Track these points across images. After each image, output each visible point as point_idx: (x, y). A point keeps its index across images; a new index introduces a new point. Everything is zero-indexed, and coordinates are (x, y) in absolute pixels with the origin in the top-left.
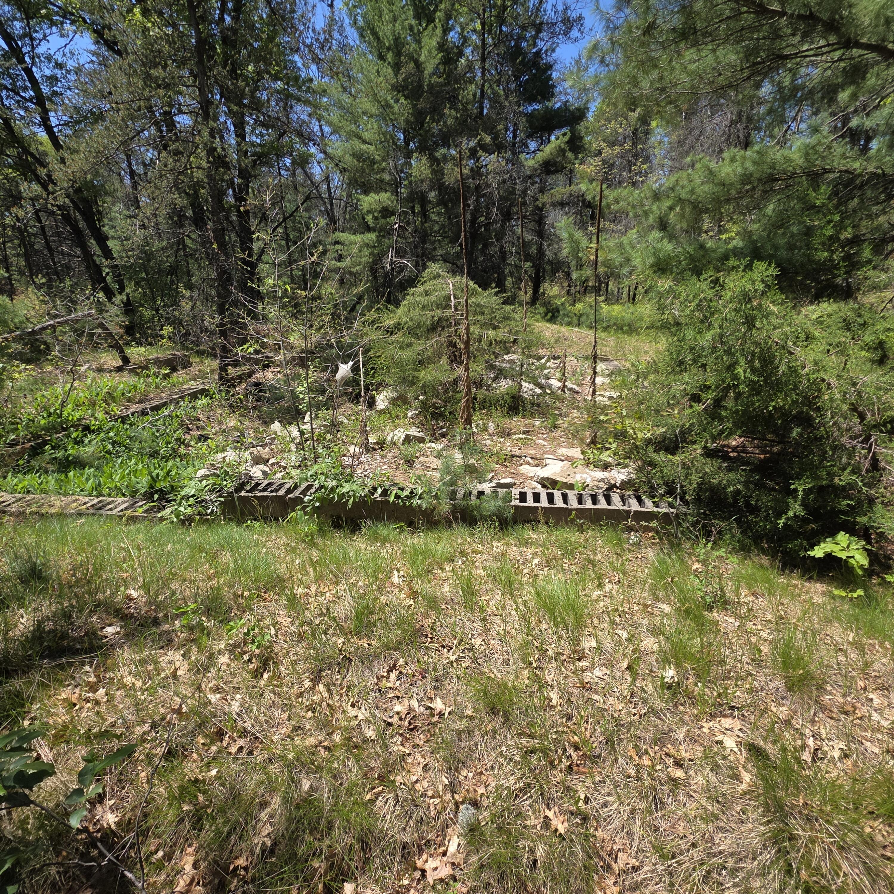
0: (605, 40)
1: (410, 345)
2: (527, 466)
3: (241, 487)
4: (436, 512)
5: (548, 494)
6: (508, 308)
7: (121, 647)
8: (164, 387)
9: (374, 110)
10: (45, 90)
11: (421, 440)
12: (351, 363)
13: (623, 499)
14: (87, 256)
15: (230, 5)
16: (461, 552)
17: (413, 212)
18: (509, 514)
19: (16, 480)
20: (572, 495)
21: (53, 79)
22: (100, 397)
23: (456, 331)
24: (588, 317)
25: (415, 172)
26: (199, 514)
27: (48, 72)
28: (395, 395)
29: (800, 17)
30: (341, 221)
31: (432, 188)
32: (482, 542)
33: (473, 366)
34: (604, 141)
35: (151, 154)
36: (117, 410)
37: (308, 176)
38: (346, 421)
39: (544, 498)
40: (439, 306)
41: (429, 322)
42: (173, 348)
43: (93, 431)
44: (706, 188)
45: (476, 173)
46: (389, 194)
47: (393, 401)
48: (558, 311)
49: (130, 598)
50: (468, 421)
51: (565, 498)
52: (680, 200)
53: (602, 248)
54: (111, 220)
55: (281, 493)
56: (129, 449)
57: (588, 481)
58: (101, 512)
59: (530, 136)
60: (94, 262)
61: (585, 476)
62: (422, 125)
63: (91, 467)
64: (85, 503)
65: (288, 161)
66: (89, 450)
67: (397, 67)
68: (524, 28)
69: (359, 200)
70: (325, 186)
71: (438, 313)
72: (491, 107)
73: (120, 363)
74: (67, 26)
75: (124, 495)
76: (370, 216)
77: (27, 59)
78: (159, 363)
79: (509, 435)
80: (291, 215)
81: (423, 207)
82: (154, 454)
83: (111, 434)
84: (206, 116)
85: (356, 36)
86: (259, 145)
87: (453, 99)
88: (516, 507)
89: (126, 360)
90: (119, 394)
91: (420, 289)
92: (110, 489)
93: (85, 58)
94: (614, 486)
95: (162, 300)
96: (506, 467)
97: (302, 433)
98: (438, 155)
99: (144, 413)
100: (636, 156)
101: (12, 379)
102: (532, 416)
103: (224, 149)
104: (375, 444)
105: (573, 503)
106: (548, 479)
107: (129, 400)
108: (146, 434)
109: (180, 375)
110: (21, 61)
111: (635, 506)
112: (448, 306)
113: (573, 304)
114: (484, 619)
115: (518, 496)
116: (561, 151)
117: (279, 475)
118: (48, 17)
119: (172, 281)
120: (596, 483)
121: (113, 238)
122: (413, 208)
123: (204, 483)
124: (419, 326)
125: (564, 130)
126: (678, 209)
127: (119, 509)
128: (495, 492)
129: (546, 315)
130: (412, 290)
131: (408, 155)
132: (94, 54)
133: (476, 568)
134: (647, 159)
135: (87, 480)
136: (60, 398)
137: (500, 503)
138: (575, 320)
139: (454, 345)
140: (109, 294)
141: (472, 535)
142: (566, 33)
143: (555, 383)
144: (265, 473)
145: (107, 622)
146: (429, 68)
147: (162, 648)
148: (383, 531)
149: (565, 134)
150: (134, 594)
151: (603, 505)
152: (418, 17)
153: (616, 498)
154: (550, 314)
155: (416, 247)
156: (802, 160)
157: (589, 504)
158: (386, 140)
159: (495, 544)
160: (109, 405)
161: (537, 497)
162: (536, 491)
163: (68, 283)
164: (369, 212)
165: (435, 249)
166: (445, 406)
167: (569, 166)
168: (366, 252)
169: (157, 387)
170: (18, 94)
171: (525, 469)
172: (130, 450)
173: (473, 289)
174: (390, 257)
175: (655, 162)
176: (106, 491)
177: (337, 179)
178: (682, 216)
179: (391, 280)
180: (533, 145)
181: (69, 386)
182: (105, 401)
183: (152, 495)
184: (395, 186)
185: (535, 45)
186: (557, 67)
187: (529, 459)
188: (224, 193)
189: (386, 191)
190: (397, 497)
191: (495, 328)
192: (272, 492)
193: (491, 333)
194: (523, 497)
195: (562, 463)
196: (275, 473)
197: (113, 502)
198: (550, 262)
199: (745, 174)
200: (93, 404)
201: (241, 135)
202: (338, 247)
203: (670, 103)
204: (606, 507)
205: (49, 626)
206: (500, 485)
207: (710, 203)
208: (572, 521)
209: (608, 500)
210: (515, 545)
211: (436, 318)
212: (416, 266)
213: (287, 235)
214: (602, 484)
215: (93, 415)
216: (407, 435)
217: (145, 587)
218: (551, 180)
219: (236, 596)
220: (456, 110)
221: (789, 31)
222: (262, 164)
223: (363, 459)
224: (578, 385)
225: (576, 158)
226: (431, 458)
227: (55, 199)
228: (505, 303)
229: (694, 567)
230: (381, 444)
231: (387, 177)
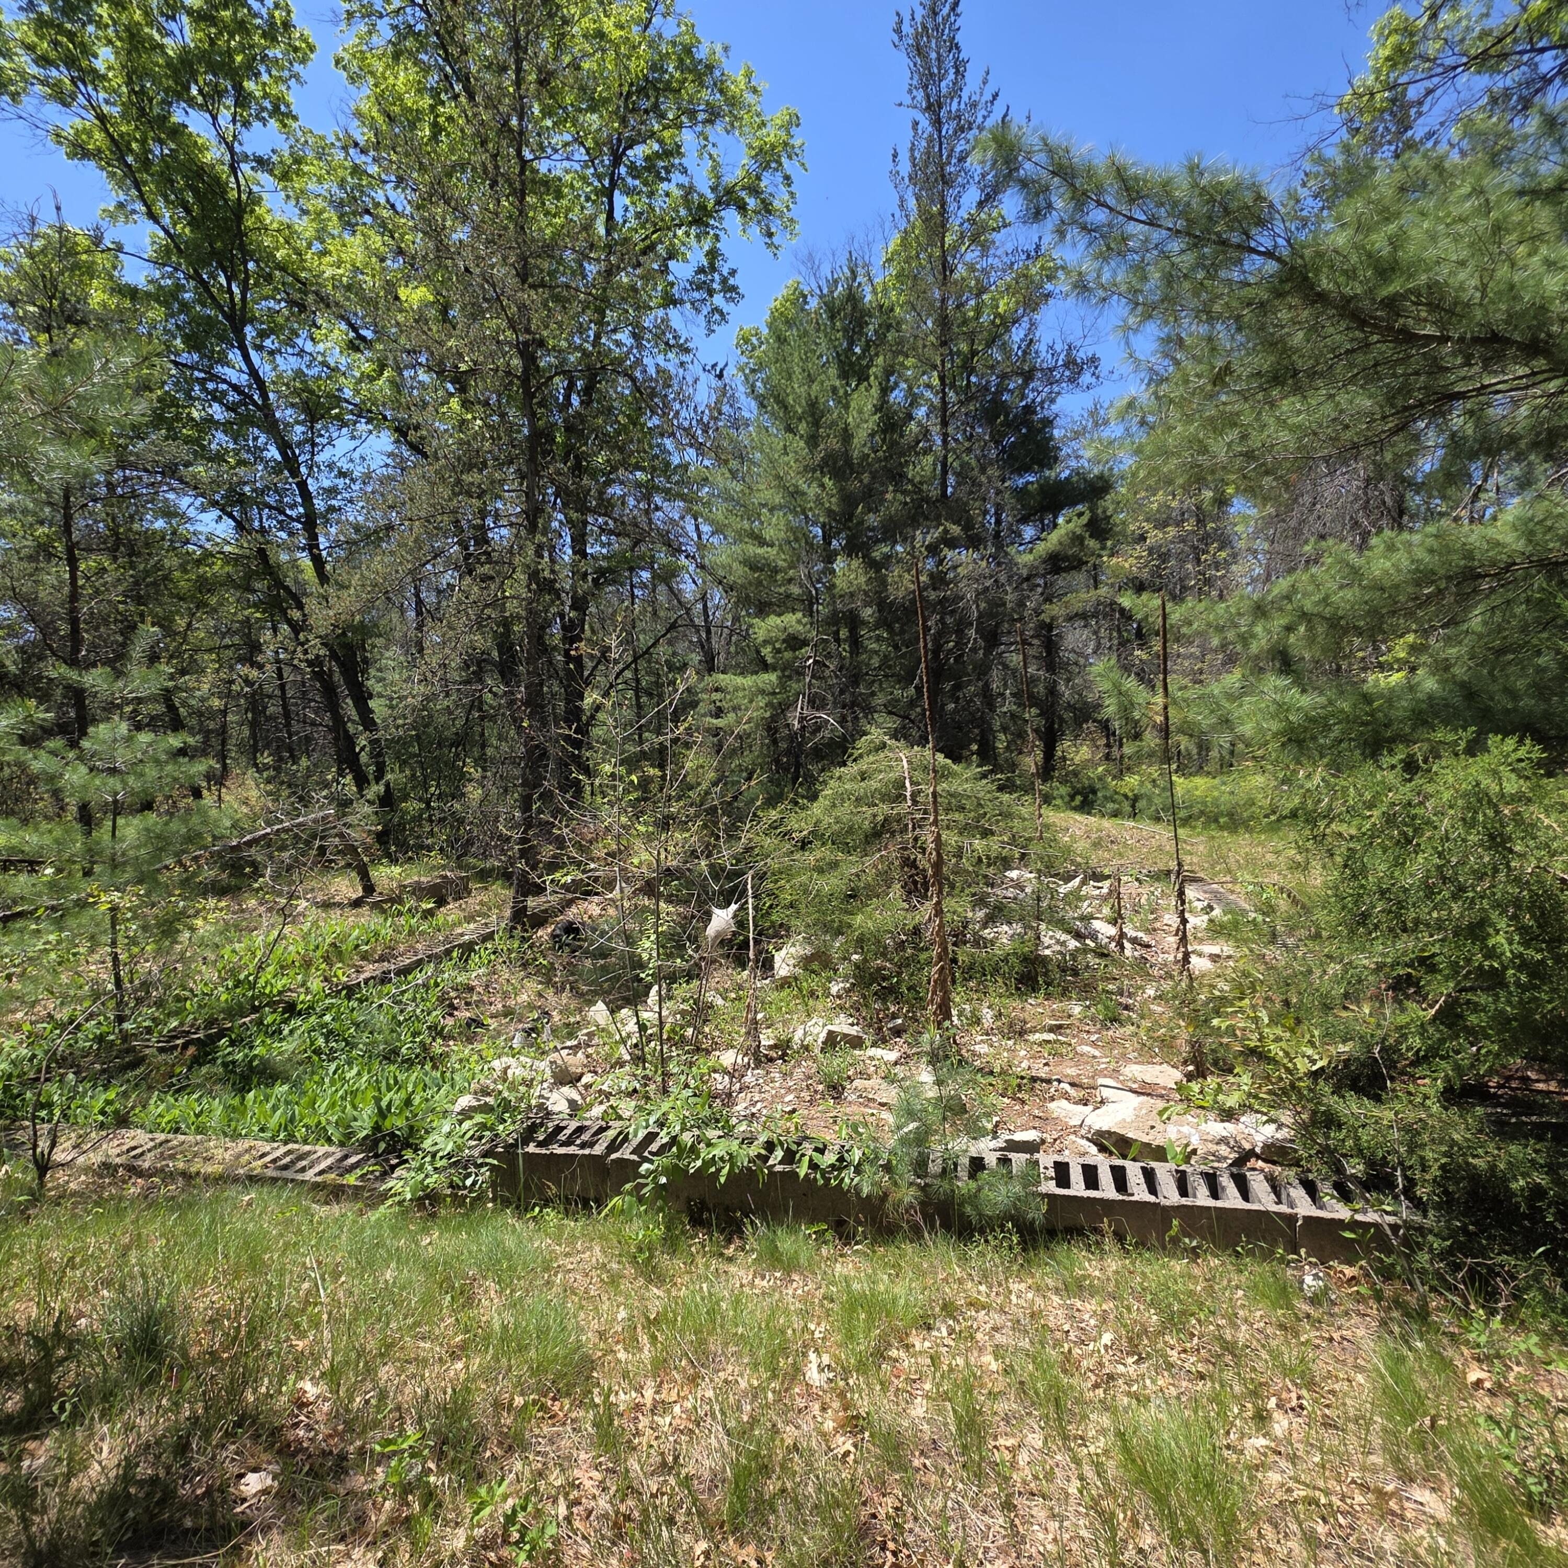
0: (1146, 395)
1: (834, 865)
2: (1064, 1103)
3: (528, 1135)
4: (888, 1205)
5: (1113, 1168)
6: (1005, 797)
7: (266, 1529)
8: (422, 933)
9: (778, 499)
10: (319, 504)
11: (856, 1043)
12: (734, 907)
13: (1276, 1187)
14: (339, 723)
15: (579, 384)
16: (945, 1307)
17: (838, 640)
18: (1038, 1213)
19: (162, 1107)
20: (1164, 1172)
21: (332, 492)
22: (319, 953)
23: (916, 839)
24: (1150, 800)
25: (841, 583)
26: (451, 1185)
27: (326, 484)
28: (809, 950)
29: (1476, 340)
30: (722, 656)
31: (867, 604)
32: (985, 1277)
33: (949, 904)
34: (1147, 520)
35: (449, 577)
36: (342, 975)
37: (675, 594)
38: (720, 1002)
39: (1105, 1177)
40: (886, 798)
41: (867, 825)
42: (444, 867)
43: (300, 1014)
44: (1348, 594)
45: (938, 580)
46: (799, 615)
47: (806, 962)
48: (1094, 792)
49: (301, 1404)
50: (944, 1011)
51: (1149, 1176)
52: (1304, 616)
53: (1175, 702)
54: (380, 670)
55: (598, 1150)
56: (350, 1045)
57: (1195, 1142)
58: (288, 1174)
59: (1024, 520)
60: (346, 731)
61: (1186, 1129)
62: (851, 516)
63: (286, 1080)
64: (263, 1155)
65: (646, 575)
66: (288, 1046)
67: (813, 441)
68: (1004, 376)
69: (751, 626)
70: (700, 606)
71: (884, 809)
72: (959, 484)
73: (360, 893)
74: (362, 427)
75: (329, 1140)
76: (769, 649)
77: (303, 470)
78: (419, 891)
79: (1022, 1033)
80: (647, 652)
81: (853, 631)
82: (391, 1055)
83: (328, 1018)
84: (532, 528)
85: (753, 404)
86: (605, 558)
87: (897, 477)
88: (1052, 1197)
89: (369, 889)
90: (351, 946)
91: (852, 769)
92: (307, 1126)
93: (377, 463)
94: (1251, 1154)
95: (438, 786)
96: (1023, 1102)
97: (642, 1027)
98: (876, 555)
99: (384, 979)
100: (1206, 539)
101: (192, 929)
102: (1065, 993)
103: (553, 571)
104: (771, 1048)
105: (1170, 1195)
106: (1109, 1132)
107: (365, 957)
108: (382, 1019)
109: (451, 912)
110: (295, 473)
111: (1304, 1208)
112: (900, 798)
113: (1119, 776)
114: (1008, 1506)
115: (1051, 1173)
116: (1077, 539)
117: (597, 1111)
118: (338, 417)
119: (457, 755)
120: (1213, 1147)
121: (380, 695)
122: (837, 633)
123: (467, 1125)
124: (850, 831)
125: (1080, 508)
126: (1302, 629)
127: (317, 1169)
128: (1004, 1161)
129: (1072, 798)
130: (838, 771)
131: (830, 558)
132: (390, 455)
133: (981, 1350)
134: (1225, 543)
135: (275, 1108)
136: (259, 954)
137: (1017, 1189)
138: (1127, 808)
139: (913, 864)
140: (361, 781)
141: (964, 1259)
142: (1072, 380)
143: (1105, 930)
144: (572, 1103)
145: (252, 1462)
146: (861, 436)
147: (342, 1539)
148: (786, 1243)
149: (1080, 515)
150: (311, 1390)
151: (1232, 1200)
152: (844, 375)
153: (1258, 1184)
154: (1079, 798)
155: (842, 692)
156: (1522, 541)
157: (1202, 1198)
158: (797, 540)
159: (1015, 1287)
160: (331, 965)
161: (1091, 1176)
162: (1089, 1161)
163: (304, 762)
164: (766, 642)
165: (873, 694)
166: (899, 974)
167: (1092, 560)
168: (761, 701)
169: (411, 933)
170: (283, 512)
171: (1059, 1108)
172: (353, 1046)
173: (944, 767)
174: (801, 708)
175: (1241, 545)
176: (301, 1132)
177: (717, 596)
178: (1311, 639)
179: (800, 745)
180: (1028, 532)
181: (275, 933)
182: (326, 959)
183: (376, 1143)
184: (808, 603)
185: (1023, 397)
186: (1058, 422)
187: (1067, 1087)
188: (549, 624)
189: (794, 611)
190: (813, 1166)
191: (986, 834)
192: (583, 1146)
193: (979, 844)
194: (1062, 1173)
195: (1136, 1100)
196: (591, 1105)
197: (308, 1153)
198: (1070, 707)
199: (1417, 570)
200: (307, 964)
201: (580, 551)
202: (716, 696)
203: (1267, 473)
204: (1240, 1204)
205: (144, 1470)
206: (1014, 1146)
207: (1363, 617)
208: (1175, 1241)
209: (1245, 1192)
210: (1057, 1291)
211: (880, 818)
212: (842, 721)
213: (638, 681)
214: (1224, 1150)
215: (303, 984)
216: (830, 1033)
217: (332, 1376)
218: (1061, 581)
219: (498, 1405)
220: (904, 492)
221: (1459, 361)
222: (608, 583)
223: (749, 1078)
224: (1147, 931)
225: (1103, 548)
226: (875, 1082)
227: (306, 652)
228: (1001, 789)
229: (1472, 1377)
230: (783, 1047)
231: (796, 590)
